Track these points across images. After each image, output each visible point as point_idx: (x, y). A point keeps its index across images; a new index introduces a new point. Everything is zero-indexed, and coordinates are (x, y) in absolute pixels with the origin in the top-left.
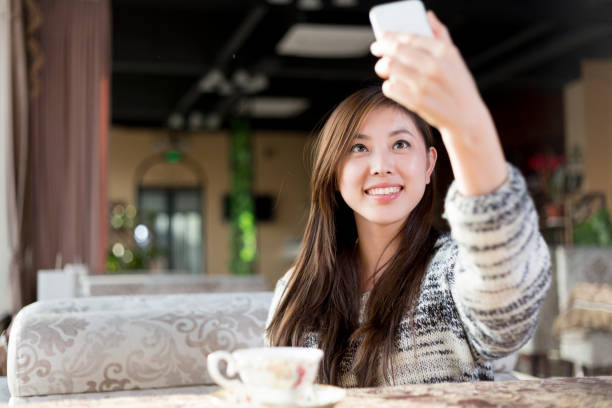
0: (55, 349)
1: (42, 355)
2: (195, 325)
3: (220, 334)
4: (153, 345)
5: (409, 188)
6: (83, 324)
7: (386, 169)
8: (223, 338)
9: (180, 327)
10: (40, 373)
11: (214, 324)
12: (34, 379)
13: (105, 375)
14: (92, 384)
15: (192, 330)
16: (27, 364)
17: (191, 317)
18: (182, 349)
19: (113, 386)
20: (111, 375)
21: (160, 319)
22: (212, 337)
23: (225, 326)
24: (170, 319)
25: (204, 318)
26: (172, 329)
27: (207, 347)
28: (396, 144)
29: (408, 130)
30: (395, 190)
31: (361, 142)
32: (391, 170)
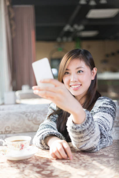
3: (38, 117)
4: (18, 121)
5: (83, 85)
7: (75, 80)
8: (39, 119)
9: (26, 115)
11: (36, 114)
14: (2, 132)
15: (30, 116)
17: (30, 112)
18: (27, 122)
19: (8, 132)
21: (21, 113)
22: (35, 119)
23: (39, 115)
24: (24, 113)
25: (34, 112)
26: (24, 116)
27: (34, 121)
28: (78, 72)
29: (82, 67)
30: (78, 86)
31: (67, 71)
32: (76, 80)
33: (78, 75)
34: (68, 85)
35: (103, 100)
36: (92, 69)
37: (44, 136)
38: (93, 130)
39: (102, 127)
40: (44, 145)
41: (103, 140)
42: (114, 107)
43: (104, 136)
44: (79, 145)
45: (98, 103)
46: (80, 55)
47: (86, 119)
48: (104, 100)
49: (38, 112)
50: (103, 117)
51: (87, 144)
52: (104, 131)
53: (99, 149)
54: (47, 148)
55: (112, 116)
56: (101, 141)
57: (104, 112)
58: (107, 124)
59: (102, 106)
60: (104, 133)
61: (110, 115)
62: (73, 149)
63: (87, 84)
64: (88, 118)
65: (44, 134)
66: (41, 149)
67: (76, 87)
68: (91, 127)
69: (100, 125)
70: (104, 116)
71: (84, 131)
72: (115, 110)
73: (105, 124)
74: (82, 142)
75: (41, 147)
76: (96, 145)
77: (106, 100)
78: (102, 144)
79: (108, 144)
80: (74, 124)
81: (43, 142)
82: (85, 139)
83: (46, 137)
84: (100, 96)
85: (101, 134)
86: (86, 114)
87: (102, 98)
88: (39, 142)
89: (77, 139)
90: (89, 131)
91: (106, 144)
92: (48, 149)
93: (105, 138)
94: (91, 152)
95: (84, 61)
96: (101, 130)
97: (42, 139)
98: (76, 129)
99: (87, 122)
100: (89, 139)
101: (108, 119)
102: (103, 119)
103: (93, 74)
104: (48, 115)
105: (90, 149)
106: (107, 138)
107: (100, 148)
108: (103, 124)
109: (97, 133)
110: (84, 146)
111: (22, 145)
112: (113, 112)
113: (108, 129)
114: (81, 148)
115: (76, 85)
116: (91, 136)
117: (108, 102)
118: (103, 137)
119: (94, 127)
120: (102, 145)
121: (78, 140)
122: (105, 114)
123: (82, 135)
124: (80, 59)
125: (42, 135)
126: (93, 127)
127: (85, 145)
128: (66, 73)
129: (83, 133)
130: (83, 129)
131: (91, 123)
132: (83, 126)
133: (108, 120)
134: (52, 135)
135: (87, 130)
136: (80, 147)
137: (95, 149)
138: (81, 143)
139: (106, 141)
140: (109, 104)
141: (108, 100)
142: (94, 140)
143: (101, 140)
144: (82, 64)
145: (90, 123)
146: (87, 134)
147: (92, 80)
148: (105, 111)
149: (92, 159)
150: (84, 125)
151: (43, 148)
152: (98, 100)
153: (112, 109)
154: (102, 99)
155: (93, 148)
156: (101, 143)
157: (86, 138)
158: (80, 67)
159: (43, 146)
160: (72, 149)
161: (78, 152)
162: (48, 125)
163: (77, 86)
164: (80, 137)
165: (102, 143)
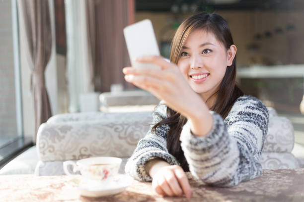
0: (56, 140)
1: (50, 143)
2: (123, 128)
3: (135, 133)
4: (103, 138)
5: (212, 74)
6: (70, 128)
7: (198, 66)
8: (137, 135)
9: (116, 130)
10: (50, 151)
11: (133, 128)
12: (48, 154)
13: (80, 152)
14: (74, 156)
15: (121, 131)
16: (44, 147)
17: (122, 125)
18: (117, 141)
19: (85, 157)
20: (83, 152)
21: (107, 125)
22: (131, 135)
23: (138, 129)
24: (112, 125)
25: (128, 125)
26: (112, 130)
27: (129, 139)
28: (204, 51)
29: (210, 42)
30: (204, 76)
31: (185, 51)
32: (201, 66)
33: (203, 56)
34: (187, 76)
35: (246, 101)
36: (228, 47)
37: (144, 159)
38: (226, 147)
39: (243, 146)
40: (143, 174)
41: (245, 166)
42: (264, 114)
43: (247, 159)
44: (202, 173)
45: (238, 106)
46: (208, 23)
47: (214, 127)
48: (248, 101)
49: (136, 124)
50: (245, 129)
51: (216, 172)
52: (247, 152)
53: (237, 183)
54: (148, 179)
55: (261, 128)
56: (240, 169)
57: (247, 121)
58: (251, 140)
59: (243, 110)
60: (246, 154)
61: (257, 127)
62: (193, 182)
63: (219, 74)
64: (218, 126)
65: (144, 156)
66: (138, 180)
67: (199, 77)
68: (222, 142)
69: (240, 142)
70: (247, 128)
71: (210, 148)
72: (267, 118)
73: (248, 140)
74: (207, 167)
75: (138, 178)
76: (233, 175)
77: (252, 101)
78: (243, 173)
79: (253, 175)
80: (193, 137)
81: (142, 169)
82: (213, 163)
83: (147, 162)
84: (242, 95)
85: (241, 157)
86: (213, 119)
87: (244, 97)
88: (135, 168)
89: (199, 162)
90: (219, 148)
91: (249, 174)
92: (151, 182)
93: (248, 163)
94: (223, 187)
95: (213, 32)
96: (242, 149)
97: (141, 164)
98: (196, 144)
99: (215, 133)
100: (219, 163)
101: (254, 133)
102: (246, 133)
103: (229, 56)
104: (152, 126)
105: (221, 180)
106: (252, 163)
107: (239, 179)
108: (245, 141)
109: (234, 153)
110: (211, 176)
111: (105, 172)
112: (262, 121)
113: (253, 150)
114: (206, 179)
115: (200, 74)
116: (222, 158)
117: (254, 104)
118: (244, 161)
119: (229, 143)
120: (242, 175)
121: (201, 164)
122: (249, 124)
123: (207, 155)
124: (207, 29)
125: (141, 157)
126: (227, 143)
127: (214, 174)
128: (182, 53)
129: (209, 152)
130: (209, 145)
131: (223, 134)
132: (209, 140)
133: (254, 135)
134: (158, 159)
135: (215, 146)
136: (205, 177)
137: (230, 181)
138: (206, 171)
139: (249, 168)
140: (256, 109)
141: (255, 102)
142: (228, 165)
143: (240, 166)
144: (209, 38)
145: (220, 135)
146: (215, 154)
147: (228, 67)
148: (249, 119)
149: (225, 197)
150: (209, 137)
151: (141, 179)
152: (238, 102)
153: (261, 117)
154: (245, 99)
155: (228, 179)
156: (241, 172)
157: (214, 161)
158: (208, 44)
159: (142, 177)
160: (191, 182)
161: (201, 186)
162: (152, 142)
163: (202, 76)
164: (203, 158)
165: (243, 171)
